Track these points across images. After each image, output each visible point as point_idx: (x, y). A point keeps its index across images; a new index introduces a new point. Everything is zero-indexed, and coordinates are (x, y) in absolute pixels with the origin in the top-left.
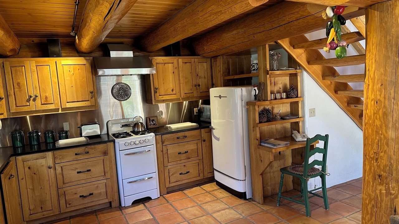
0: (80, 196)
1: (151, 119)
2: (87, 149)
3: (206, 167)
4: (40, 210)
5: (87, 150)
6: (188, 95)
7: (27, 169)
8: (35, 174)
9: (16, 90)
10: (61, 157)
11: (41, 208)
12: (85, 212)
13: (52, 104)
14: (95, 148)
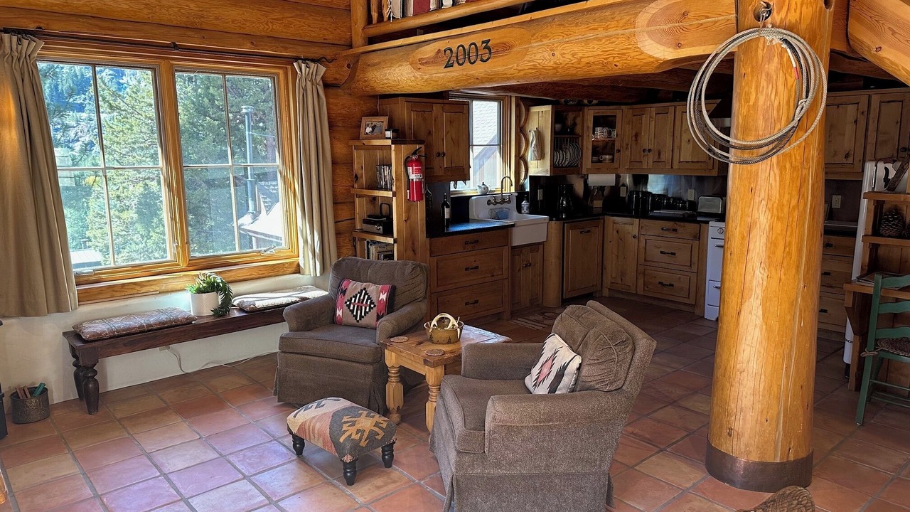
0: (660, 283)
4: (620, 282)
5: (676, 226)
7: (615, 232)
8: (621, 240)
9: (633, 142)
10: (647, 228)
11: (622, 280)
13: (664, 162)
14: (684, 227)
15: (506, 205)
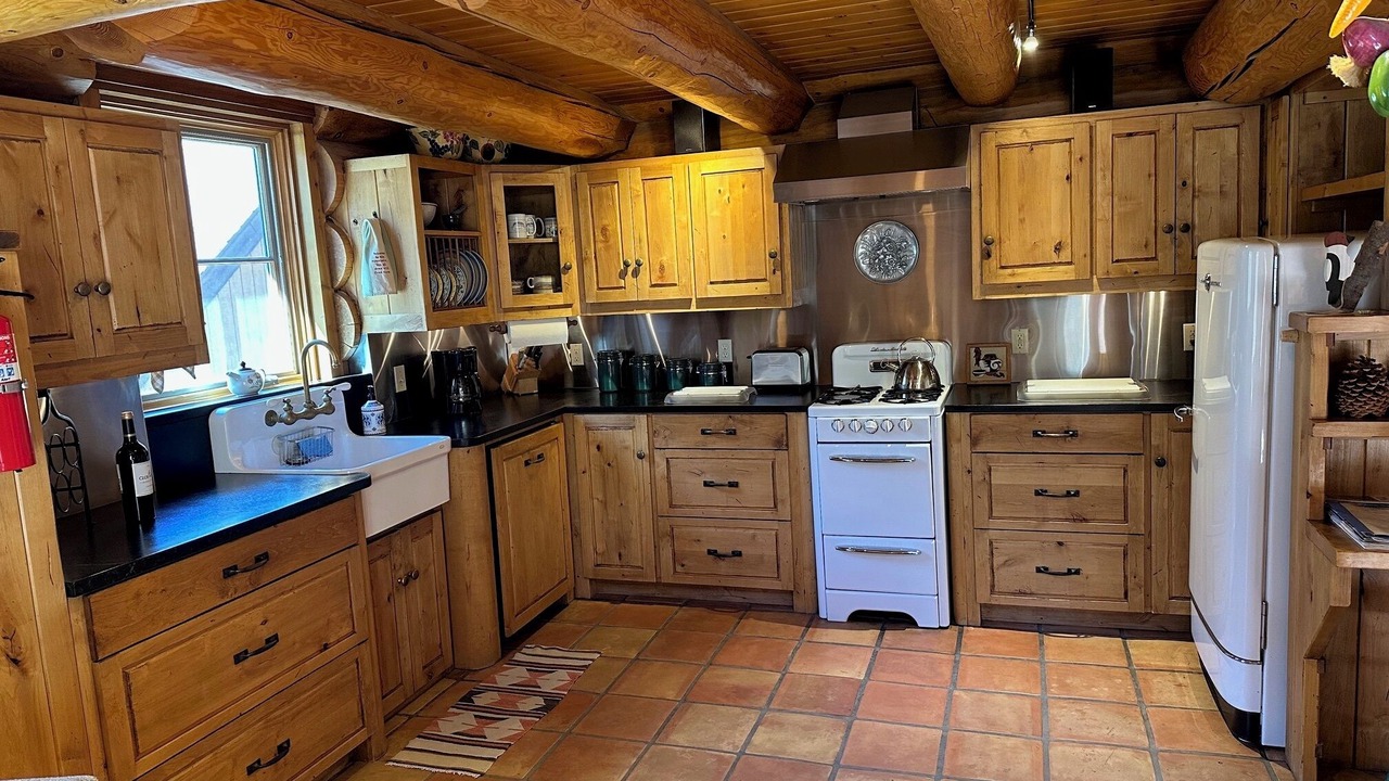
0: (709, 552)
1: (985, 351)
2: (731, 421)
3: (1165, 570)
4: (616, 560)
5: (731, 424)
6: (1130, 268)
7: (594, 450)
8: (609, 465)
9: (599, 245)
10: (667, 433)
11: (620, 555)
12: (723, 599)
13: (675, 285)
14: (752, 423)
15: (320, 419)
